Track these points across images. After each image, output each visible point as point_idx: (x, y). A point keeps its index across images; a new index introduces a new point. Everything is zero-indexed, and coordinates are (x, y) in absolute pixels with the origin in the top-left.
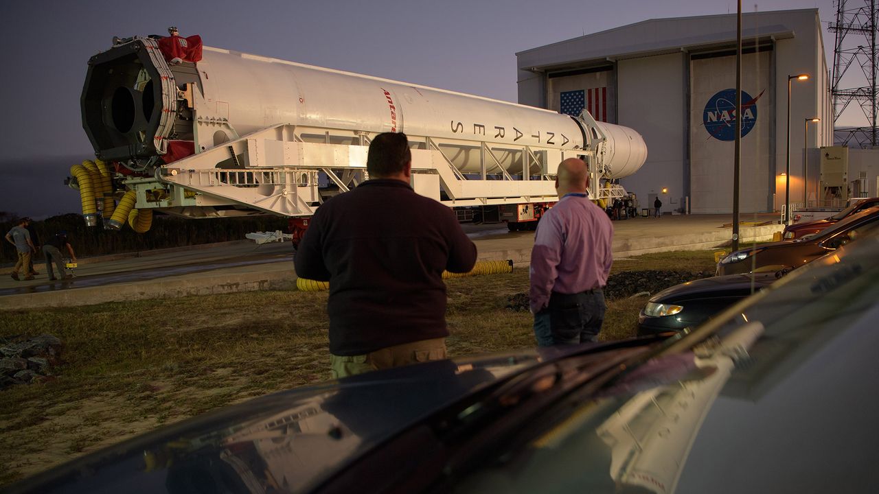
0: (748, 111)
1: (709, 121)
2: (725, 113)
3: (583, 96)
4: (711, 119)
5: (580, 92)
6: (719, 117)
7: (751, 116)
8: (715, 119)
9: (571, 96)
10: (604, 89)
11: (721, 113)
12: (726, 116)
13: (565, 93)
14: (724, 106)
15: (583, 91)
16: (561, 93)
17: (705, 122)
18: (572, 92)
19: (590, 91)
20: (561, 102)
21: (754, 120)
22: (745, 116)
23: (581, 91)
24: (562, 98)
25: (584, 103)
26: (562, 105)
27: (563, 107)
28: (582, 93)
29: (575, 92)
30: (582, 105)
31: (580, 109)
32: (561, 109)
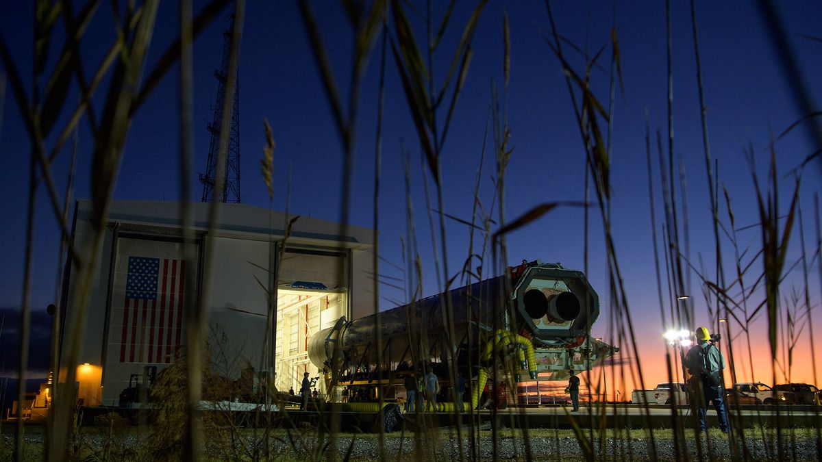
3: (157, 265)
5: (154, 260)
9: (142, 262)
10: (183, 262)
13: (135, 258)
15: (158, 260)
16: (130, 258)
18: (145, 258)
19: (166, 261)
20: (129, 268)
23: (156, 259)
24: (130, 263)
25: (158, 274)
26: (130, 270)
27: (131, 274)
28: (157, 262)
29: (148, 259)
30: (155, 275)
31: (152, 279)
32: (128, 275)
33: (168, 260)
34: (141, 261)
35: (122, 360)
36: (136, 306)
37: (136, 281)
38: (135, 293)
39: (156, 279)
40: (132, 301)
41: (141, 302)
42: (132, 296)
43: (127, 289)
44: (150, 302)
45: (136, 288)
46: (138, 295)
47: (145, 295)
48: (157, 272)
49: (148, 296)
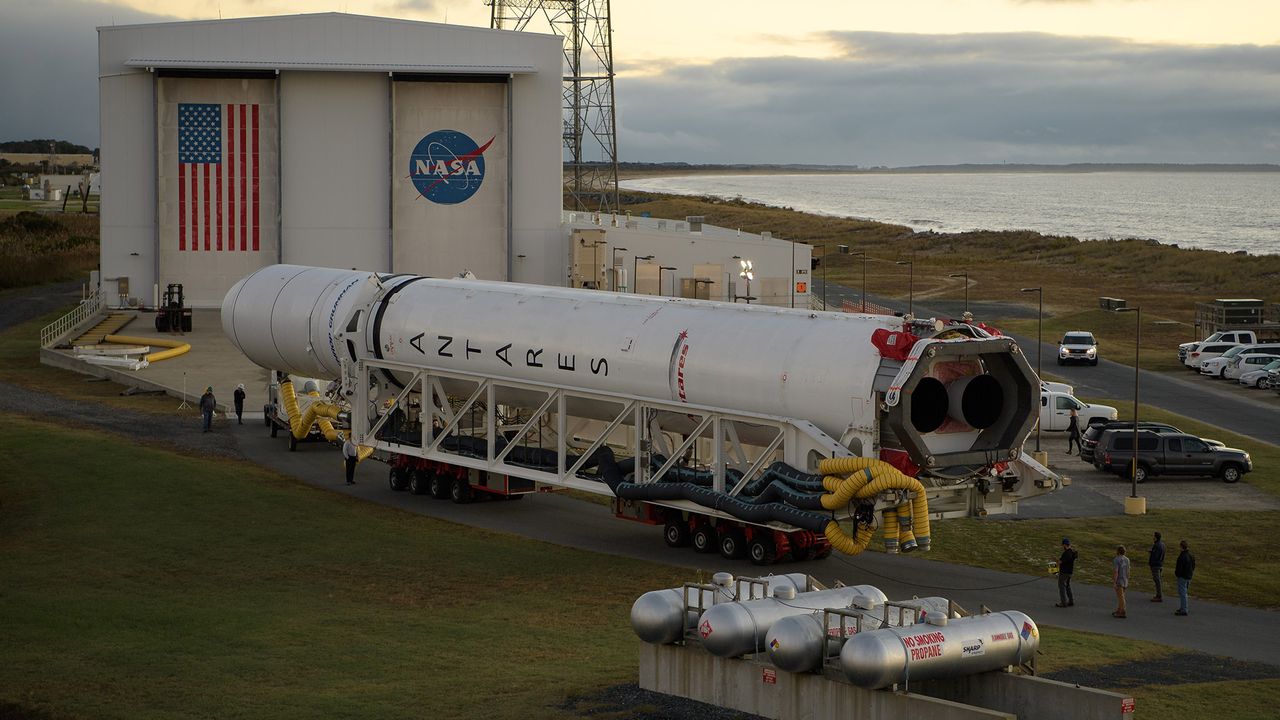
0: (473, 164)
1: (418, 173)
2: (441, 163)
3: (219, 114)
4: (421, 171)
5: (213, 106)
6: (432, 169)
7: (476, 172)
8: (426, 171)
9: (206, 111)
10: (255, 108)
11: (436, 163)
12: (442, 168)
13: (187, 106)
14: (439, 154)
15: (219, 106)
16: (180, 105)
17: (413, 174)
18: (200, 105)
19: (231, 108)
20: (180, 120)
21: (481, 177)
22: (468, 170)
23: (216, 105)
24: (181, 114)
25: (220, 126)
26: (181, 124)
27: (183, 128)
28: (217, 109)
29: (204, 106)
30: (217, 129)
31: (213, 134)
32: (180, 130)
33: (232, 106)
34: (196, 109)
35: (183, 247)
36: (194, 173)
37: (192, 139)
38: (191, 155)
39: (219, 134)
40: (188, 167)
41: (201, 167)
42: (188, 160)
43: (180, 150)
44: (213, 167)
45: (192, 148)
46: (196, 157)
47: (205, 157)
48: (219, 124)
49: (209, 158)
